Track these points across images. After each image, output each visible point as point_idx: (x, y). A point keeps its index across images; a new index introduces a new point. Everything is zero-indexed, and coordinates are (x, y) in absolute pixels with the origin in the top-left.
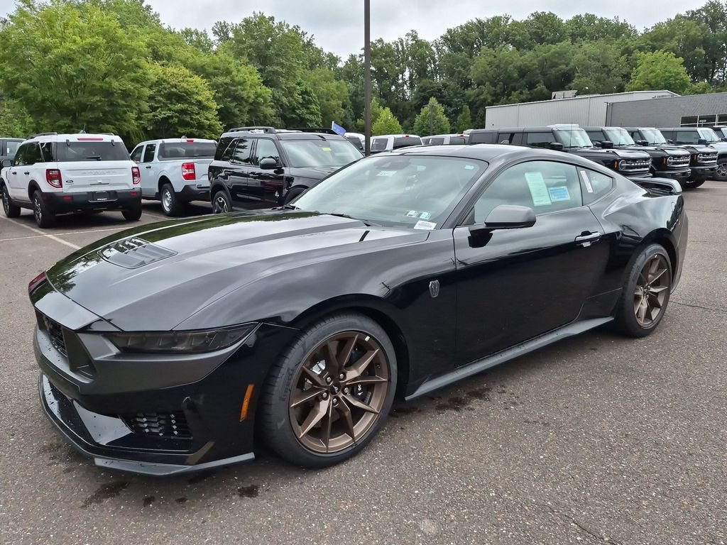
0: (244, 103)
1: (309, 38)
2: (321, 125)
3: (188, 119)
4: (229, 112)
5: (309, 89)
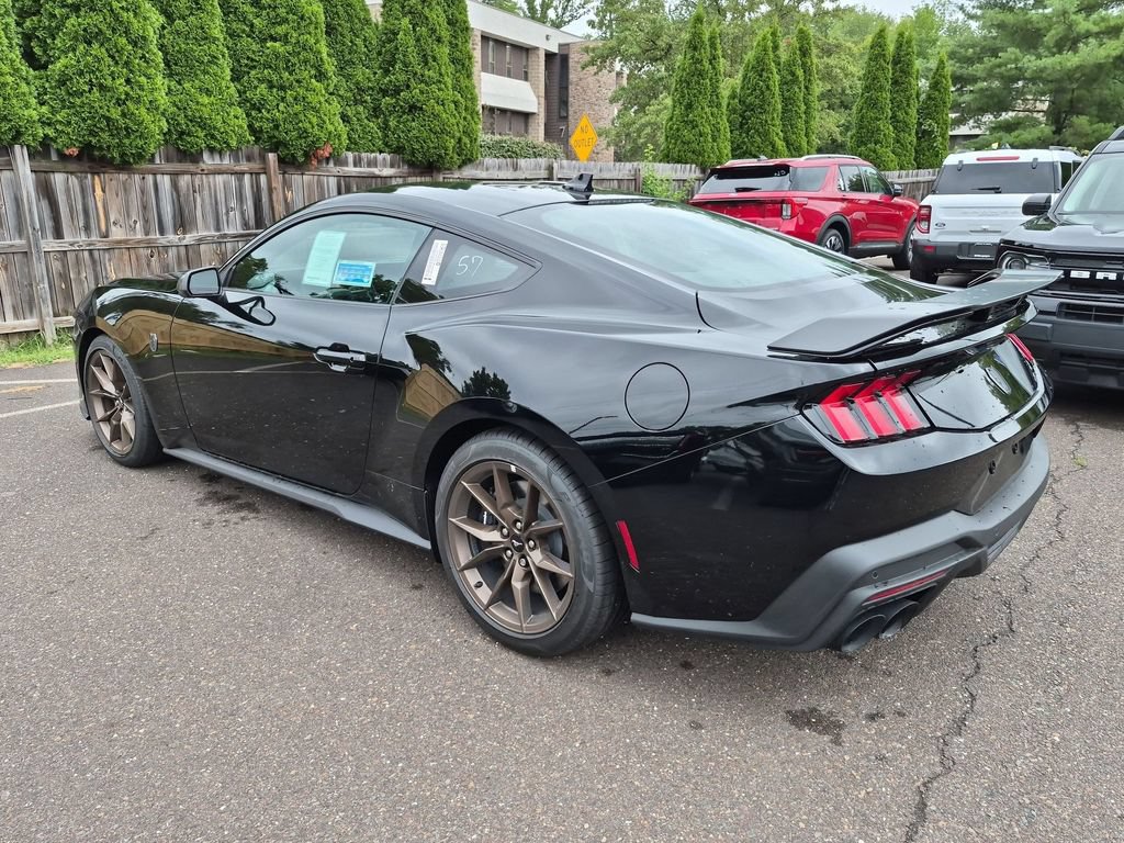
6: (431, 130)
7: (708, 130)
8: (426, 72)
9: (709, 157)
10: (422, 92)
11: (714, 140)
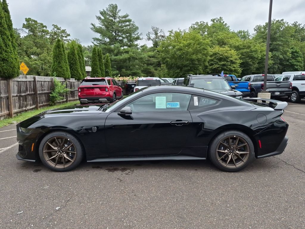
0: (256, 60)
1: (303, 26)
2: (303, 67)
3: (225, 68)
4: (248, 64)
5: (298, 50)
6: (10, 66)
7: (65, 69)
8: (7, 49)
9: (66, 76)
10: (6, 55)
11: (67, 72)
